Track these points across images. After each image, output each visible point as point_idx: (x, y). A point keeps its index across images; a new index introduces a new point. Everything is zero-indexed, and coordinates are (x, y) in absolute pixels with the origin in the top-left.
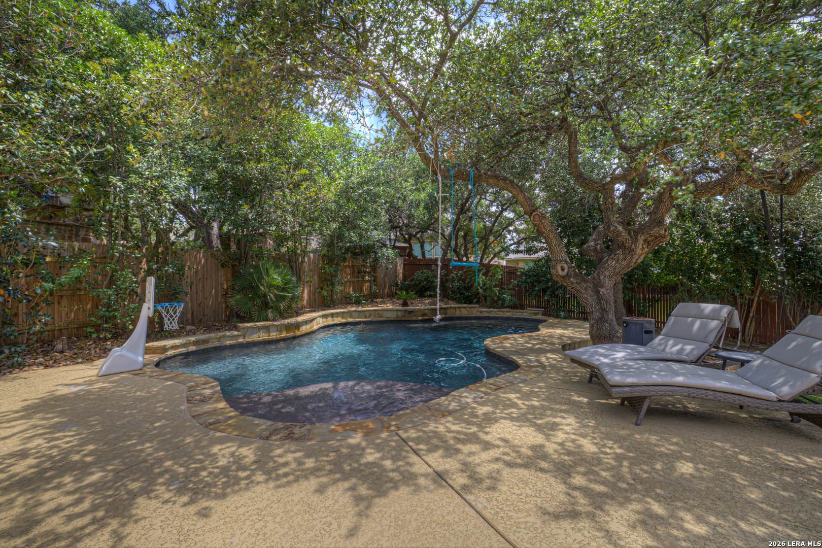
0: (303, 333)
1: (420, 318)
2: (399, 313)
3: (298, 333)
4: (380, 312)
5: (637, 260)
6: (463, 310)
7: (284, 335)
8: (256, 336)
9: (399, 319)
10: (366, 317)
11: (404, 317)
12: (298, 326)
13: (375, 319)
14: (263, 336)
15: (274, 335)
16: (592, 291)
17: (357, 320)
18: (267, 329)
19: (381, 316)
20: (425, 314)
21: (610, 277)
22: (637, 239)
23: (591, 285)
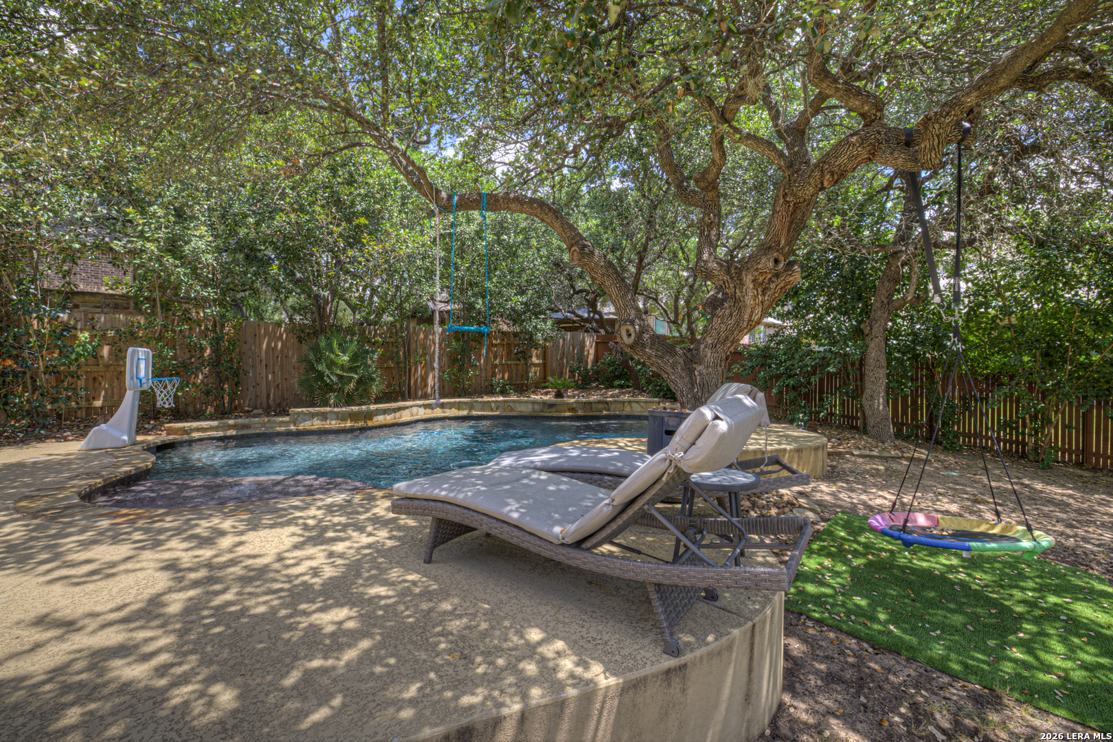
0: (377, 424)
1: (568, 414)
2: (536, 407)
3: (370, 424)
4: (511, 405)
5: (751, 316)
6: (635, 405)
7: (349, 424)
8: (308, 423)
9: (535, 414)
10: (492, 410)
11: (542, 411)
12: (369, 415)
13: (504, 414)
14: (317, 424)
15: (334, 424)
16: (682, 369)
17: (480, 413)
18: (324, 416)
19: (512, 410)
20: (573, 410)
21: (714, 346)
22: (741, 280)
23: (681, 360)
